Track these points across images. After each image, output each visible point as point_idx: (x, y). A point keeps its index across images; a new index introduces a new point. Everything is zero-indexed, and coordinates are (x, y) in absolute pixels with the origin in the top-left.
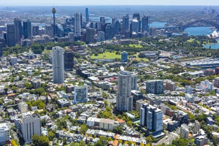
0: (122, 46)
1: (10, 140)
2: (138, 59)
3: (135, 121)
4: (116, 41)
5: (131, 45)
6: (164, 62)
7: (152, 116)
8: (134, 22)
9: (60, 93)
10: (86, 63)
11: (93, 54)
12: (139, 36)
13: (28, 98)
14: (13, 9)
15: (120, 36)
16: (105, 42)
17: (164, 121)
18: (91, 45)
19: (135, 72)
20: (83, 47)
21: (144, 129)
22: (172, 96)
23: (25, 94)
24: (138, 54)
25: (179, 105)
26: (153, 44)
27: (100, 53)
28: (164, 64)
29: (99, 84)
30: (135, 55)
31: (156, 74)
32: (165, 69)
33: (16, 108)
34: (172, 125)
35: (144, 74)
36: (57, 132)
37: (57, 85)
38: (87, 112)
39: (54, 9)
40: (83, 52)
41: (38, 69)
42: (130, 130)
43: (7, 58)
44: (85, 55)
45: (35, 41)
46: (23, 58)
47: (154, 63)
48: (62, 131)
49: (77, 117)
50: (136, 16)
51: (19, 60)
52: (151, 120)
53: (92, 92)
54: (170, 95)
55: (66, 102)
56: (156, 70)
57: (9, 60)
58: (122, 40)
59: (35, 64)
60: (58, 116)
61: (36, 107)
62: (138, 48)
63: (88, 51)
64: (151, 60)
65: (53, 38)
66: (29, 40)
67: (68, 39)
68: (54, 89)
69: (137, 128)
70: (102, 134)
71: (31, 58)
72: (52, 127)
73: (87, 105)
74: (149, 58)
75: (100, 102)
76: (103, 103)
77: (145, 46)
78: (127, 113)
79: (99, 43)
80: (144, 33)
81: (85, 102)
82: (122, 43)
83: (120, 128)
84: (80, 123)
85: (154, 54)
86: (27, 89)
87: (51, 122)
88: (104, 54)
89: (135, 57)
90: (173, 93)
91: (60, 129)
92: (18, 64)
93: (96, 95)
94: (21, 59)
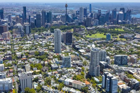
0: (110, 30)
1: (12, 89)
2: (119, 39)
3: (99, 84)
4: (106, 26)
5: (116, 29)
6: (137, 42)
7: (109, 82)
8: (121, 14)
9: (55, 60)
10: (82, 40)
11: (89, 35)
12: (124, 23)
13: (33, 62)
14: (49, 4)
15: (109, 23)
16: (98, 26)
17: (120, 86)
18: (88, 28)
19: (114, 48)
20: (83, 29)
21: (104, 90)
22: (133, 67)
23: (32, 59)
24: (119, 35)
25: (135, 75)
26: (132, 29)
27: (93, 34)
28: (137, 43)
29: (85, 55)
30: (117, 36)
31: (128, 50)
32: (136, 47)
33: (24, 68)
34: (125, 90)
35: (119, 49)
36: (43, 87)
37: (55, 54)
38: (67, 74)
39: (66, 4)
40: (82, 33)
41: (49, 42)
42: (93, 90)
43: (33, 35)
44: (83, 35)
45: (53, 25)
46: (43, 35)
47: (129, 42)
48: (46, 86)
49: (59, 77)
50: (122, 9)
51: (40, 36)
52: (109, 85)
53: (76, 60)
54: (131, 66)
55: (56, 66)
56: (130, 47)
57: (34, 36)
58: (110, 26)
59: (49, 39)
60: (48, 75)
61: (36, 68)
62: (120, 31)
63: (85, 32)
64: (128, 40)
65: (65, 23)
66: (49, 24)
67: (74, 24)
68: (52, 57)
69: (99, 89)
70: (72, 91)
71: (48, 35)
72: (41, 83)
73: (69, 70)
74: (127, 39)
75: (79, 68)
76: (81, 69)
77: (126, 30)
78: (94, 77)
79: (94, 27)
80: (127, 21)
81: (69, 67)
82: (110, 28)
83: (85, 88)
84: (60, 82)
85: (130, 36)
86: (35, 55)
87: (41, 79)
88: (96, 35)
89: (117, 37)
90: (134, 65)
91: (45, 85)
92: (38, 39)
93: (78, 63)
94: (42, 35)
